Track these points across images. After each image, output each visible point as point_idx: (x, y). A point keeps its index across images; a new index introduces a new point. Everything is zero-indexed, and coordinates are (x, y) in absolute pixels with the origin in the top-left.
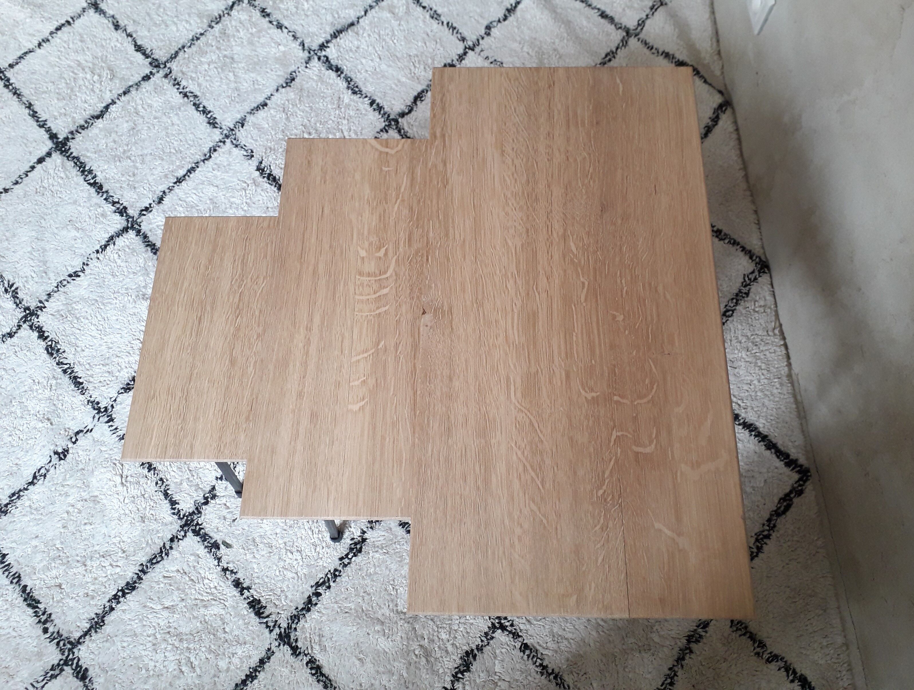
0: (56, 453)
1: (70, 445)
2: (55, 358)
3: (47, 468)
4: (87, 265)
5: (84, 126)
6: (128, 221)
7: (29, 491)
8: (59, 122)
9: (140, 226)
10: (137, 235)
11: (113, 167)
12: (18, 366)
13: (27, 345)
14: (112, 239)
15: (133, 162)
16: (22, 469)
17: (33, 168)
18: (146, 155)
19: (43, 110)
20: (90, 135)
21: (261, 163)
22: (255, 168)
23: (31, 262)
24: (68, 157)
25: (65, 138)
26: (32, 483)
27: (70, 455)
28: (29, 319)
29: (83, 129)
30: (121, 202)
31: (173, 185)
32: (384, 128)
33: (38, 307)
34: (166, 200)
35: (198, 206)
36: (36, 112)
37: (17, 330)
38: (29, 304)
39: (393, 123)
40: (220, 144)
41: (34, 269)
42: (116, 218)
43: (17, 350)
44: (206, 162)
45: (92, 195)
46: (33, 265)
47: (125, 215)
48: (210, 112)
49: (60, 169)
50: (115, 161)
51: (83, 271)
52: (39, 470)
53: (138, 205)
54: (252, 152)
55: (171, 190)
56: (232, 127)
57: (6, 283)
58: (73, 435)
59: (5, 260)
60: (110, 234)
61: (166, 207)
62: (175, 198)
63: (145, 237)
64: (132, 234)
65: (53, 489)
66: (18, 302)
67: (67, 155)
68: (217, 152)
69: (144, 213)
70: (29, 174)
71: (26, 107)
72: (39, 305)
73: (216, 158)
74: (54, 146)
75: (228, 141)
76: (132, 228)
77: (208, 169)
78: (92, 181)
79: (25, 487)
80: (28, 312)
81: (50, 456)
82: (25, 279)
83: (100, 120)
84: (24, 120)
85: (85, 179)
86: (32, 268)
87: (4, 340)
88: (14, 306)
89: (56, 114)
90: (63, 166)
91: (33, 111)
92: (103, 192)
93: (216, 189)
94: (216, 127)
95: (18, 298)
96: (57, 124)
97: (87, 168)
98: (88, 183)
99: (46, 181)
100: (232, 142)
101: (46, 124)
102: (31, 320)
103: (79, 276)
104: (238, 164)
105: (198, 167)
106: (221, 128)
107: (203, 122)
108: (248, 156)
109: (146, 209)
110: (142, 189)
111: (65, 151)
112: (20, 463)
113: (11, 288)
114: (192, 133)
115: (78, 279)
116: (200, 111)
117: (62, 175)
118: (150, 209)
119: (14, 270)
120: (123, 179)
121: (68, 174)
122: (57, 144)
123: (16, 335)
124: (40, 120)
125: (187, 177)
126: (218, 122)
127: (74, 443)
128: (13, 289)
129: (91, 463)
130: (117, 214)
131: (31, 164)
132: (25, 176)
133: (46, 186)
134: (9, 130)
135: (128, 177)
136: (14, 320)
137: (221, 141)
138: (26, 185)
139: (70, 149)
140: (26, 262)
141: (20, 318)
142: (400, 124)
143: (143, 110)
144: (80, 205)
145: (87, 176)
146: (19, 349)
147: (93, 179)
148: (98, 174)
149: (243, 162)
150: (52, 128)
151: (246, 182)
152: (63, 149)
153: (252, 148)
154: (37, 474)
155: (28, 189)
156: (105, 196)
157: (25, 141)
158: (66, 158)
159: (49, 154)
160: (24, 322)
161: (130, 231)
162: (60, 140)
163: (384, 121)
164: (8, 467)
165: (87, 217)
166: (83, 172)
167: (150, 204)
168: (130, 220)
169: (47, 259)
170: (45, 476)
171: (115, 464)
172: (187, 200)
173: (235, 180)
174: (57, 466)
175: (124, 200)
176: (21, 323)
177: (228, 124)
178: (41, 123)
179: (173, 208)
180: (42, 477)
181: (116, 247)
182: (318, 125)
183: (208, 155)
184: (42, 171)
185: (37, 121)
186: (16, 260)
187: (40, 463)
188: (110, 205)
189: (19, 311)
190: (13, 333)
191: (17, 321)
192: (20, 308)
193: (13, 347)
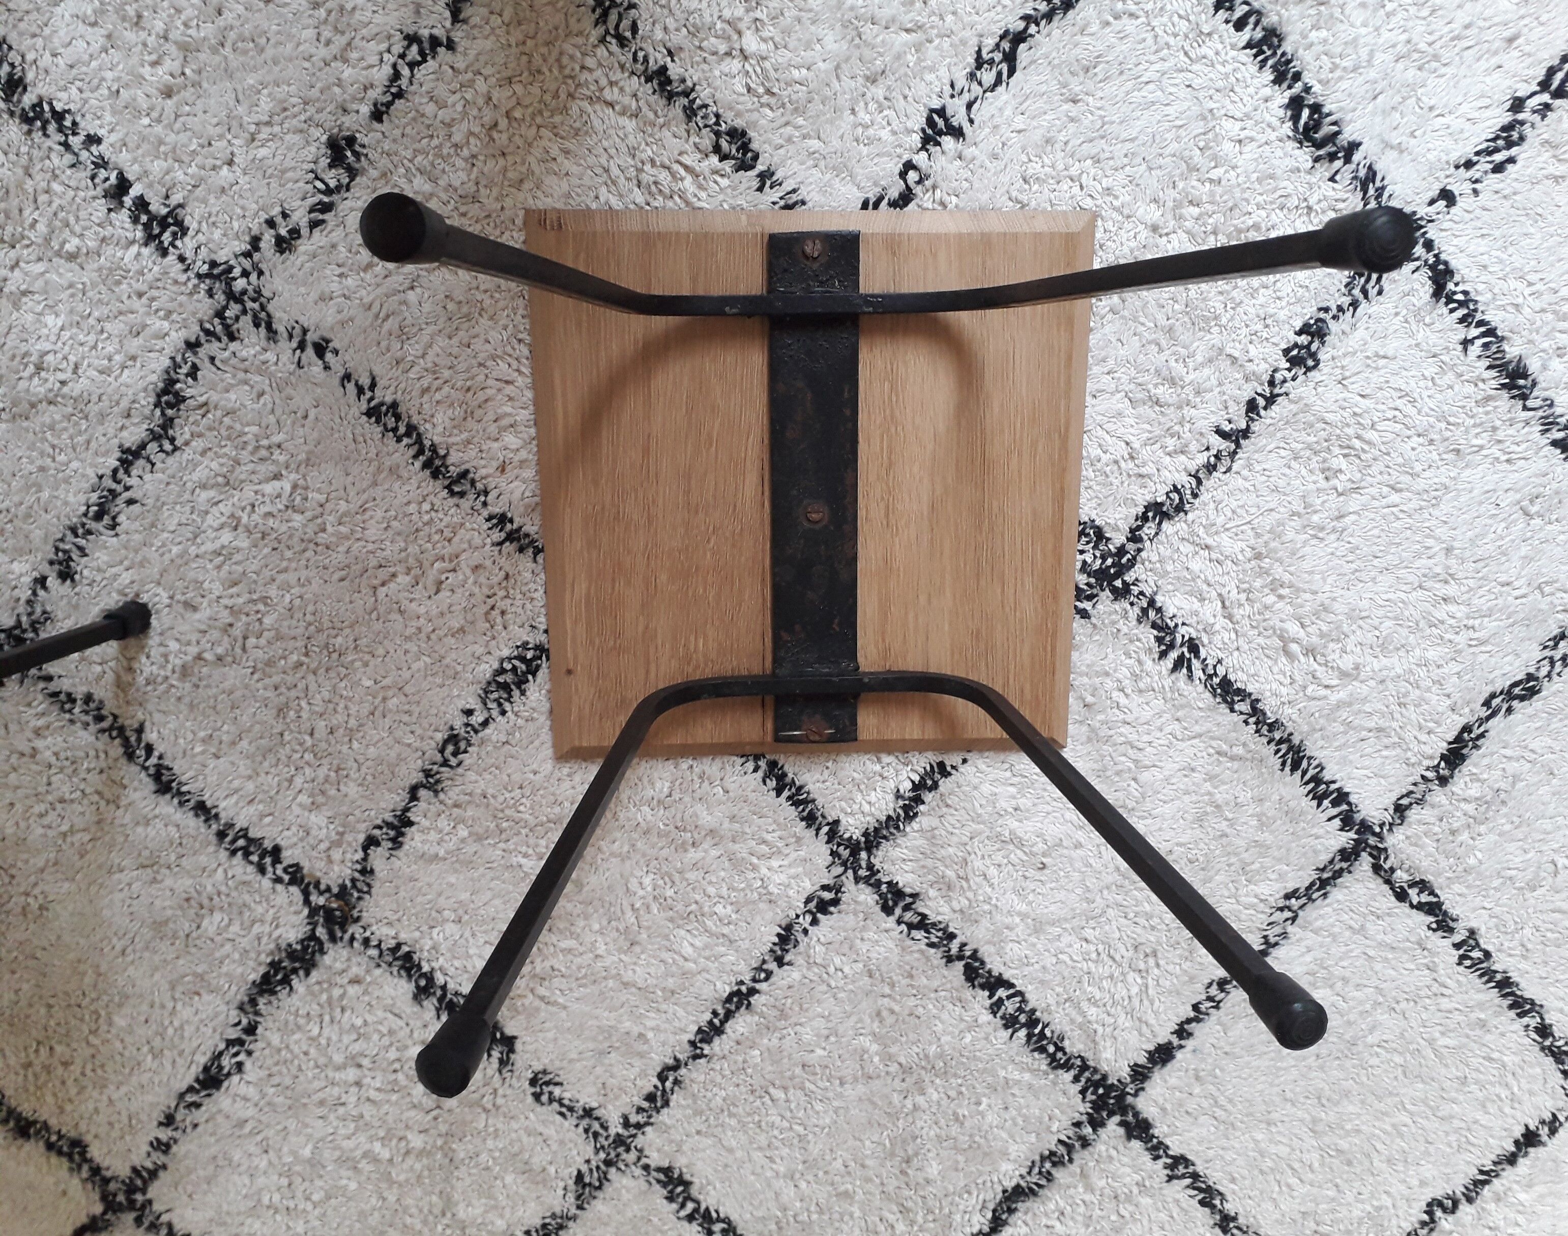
0: (957, 133)
1: (921, 159)
3: (975, 86)
5: (1054, 1164)
6: (870, 867)
7: (1022, 12)
8: (1130, 1178)
9: (833, 853)
10: (837, 822)
11: (945, 1039)
12: (1120, 414)
14: (905, 808)
15: (890, 1057)
16: (1054, 86)
17: (1182, 1032)
18: (856, 1080)
19: (1186, 1212)
20: (1033, 1138)
21: (503, 1062)
22: (518, 1046)
23: (1133, 737)
24: (1084, 1067)
25: (1102, 1124)
26: (1019, 38)
27: (917, 127)
28: (1109, 561)
29: (1052, 1154)
30: (904, 927)
31: (758, 986)
32: (145, 1182)
33: (1090, 598)
34: (769, 935)
35: (671, 920)
36: (1202, 1203)
37: (1139, 528)
38: (1117, 606)
39: (121, 1198)
40: (641, 1118)
41: (1122, 716)
42: (910, 877)
43: (1131, 463)
44: (671, 1062)
45: (992, 949)
46: (1125, 730)
47: (884, 888)
48: (690, 1218)
49: (1100, 1030)
50: (941, 1056)
52: (998, 81)
53: (850, 920)
54: (537, 1097)
55: (759, 969)
56: (612, 1172)
57: (1198, 673)
58: (918, 190)
59: (1214, 743)
60: (915, 825)
61: (769, 915)
62: (745, 944)
63: (810, 819)
64: (853, 828)
65: (949, 18)
66: (1152, 614)
67: (1087, 1074)
68: (645, 1091)
69: (827, 896)
70: (1192, 1014)
71: (1234, 1219)
72: (1086, 605)
73: (643, 1074)
74: (1130, 1099)
75: (616, 1128)
76: (854, 848)
77: (662, 1037)
78: (1002, 993)
79: (1033, 29)
80: (1118, 583)
81: (971, 121)
82: (1142, 685)
83: (1009, 1184)
84: (1233, 1180)
85: (1024, 1001)
86: (1129, 718)
87: (1175, 496)
88: (1160, 600)
89: (1145, 1201)
90: (1092, 1038)
91: (1213, 1207)
92: (960, 958)
93: (628, 976)
94: (659, 1170)
95: (1154, 626)
96: (1137, 1170)
97: (1023, 1033)
98: (1012, 986)
99: (1135, 990)
100: (606, 1128)
101: (1167, 1166)
102: (1104, 558)
104: (574, 1056)
105: (692, 1043)
106: (646, 1168)
107: (702, 1187)
108: (547, 1083)
109: (824, 907)
110: (847, 970)
111: (1097, 1085)
112: (1066, 107)
113: (1181, 657)
114: (731, 1151)
116: (719, 1220)
117: (1092, 1012)
118: (812, 906)
119: (1180, 714)
120: (912, 1002)
121: (1074, 1014)
122: (1122, 1108)
123: (1141, 510)
124: (1188, 1181)
125: (721, 1011)
126: (657, 1187)
127: (909, 166)
128: (1174, 655)
129: (844, 101)
130: (908, 890)
131: (1190, 1044)
132: (1202, 1008)
133: (1131, 976)
134: (1273, 1149)
135: (897, 1008)
136: (1153, 557)
137: (638, 1126)
138: (1192, 979)
139: (1083, 1092)
140: (1146, 738)
141: (1138, 564)
142: (97, 1196)
143: (891, 1218)
144: (1024, 916)
145: (1020, 1010)
146: (1123, 464)
147: (1000, 1001)
148: (986, 1017)
149: (557, 1064)
150: (1147, 1157)
151: (542, 998)
152: (1101, 1091)
153: (539, 1109)
154: (1004, 67)
155: (1186, 965)
156: (954, 947)
157: (1219, 1113)
158: (1091, 1063)
159: (1140, 1074)
160: (1121, 551)
161: (857, 835)
162: (1117, 1119)
163: (150, 1202)
164: (1100, 94)
165: (995, 881)
166: (1032, 1022)
167: (815, 922)
168: (863, 873)
169: (1089, 747)
170: (980, 62)
171: (769, 92)
172: (705, 939)
173: (575, 1006)
174: (947, 90)
175: (895, 934)
176: (1131, 547)
177: (626, 1181)
178: (1181, 1170)
179: (745, 911)
180: (985, 56)
181: (892, 785)
182: (353, 1186)
183: (668, 1084)
184: (1152, 1021)
185: (1195, 1176)
186: (1181, 745)
187: (999, 103)
188: (933, 917)
189: (1143, 587)
190: (1150, 514)
191: (1144, 554)
192: (1141, 593)
193: (1143, 471)
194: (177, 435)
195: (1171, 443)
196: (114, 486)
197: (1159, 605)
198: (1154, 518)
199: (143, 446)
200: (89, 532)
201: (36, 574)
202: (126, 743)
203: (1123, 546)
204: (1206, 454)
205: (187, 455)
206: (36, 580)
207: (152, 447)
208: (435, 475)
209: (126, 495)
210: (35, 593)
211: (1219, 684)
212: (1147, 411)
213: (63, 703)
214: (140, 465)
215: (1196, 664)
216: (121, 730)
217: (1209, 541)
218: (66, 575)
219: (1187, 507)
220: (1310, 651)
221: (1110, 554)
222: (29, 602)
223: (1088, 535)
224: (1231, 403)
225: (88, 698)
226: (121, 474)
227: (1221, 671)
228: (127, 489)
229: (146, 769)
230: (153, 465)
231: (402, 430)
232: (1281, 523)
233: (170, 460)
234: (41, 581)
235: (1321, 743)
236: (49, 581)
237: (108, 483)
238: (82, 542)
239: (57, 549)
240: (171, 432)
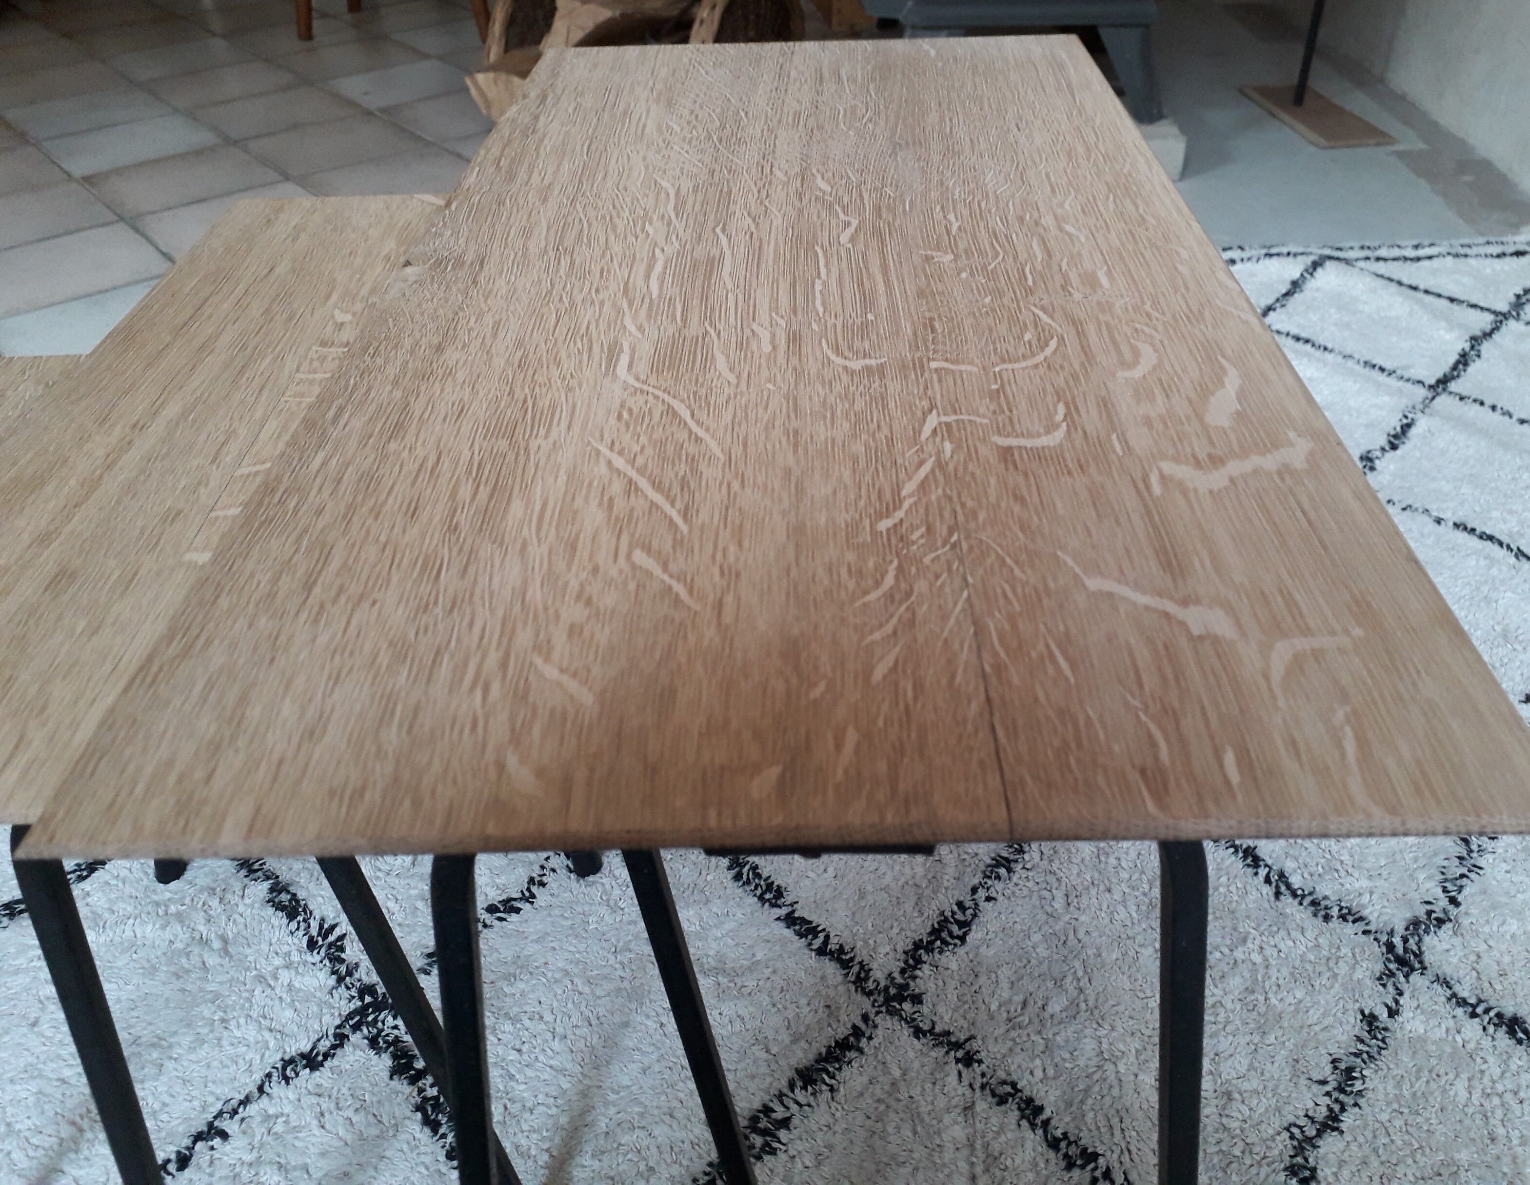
2: (444, 1136)
4: (542, 884)
13: (359, 1092)
28: (370, 1018)
37: (334, 1047)
43: (324, 1106)
51: (530, 898)
66: (343, 969)
80: (368, 999)
87: (289, 1072)
88: (332, 981)
102: (375, 1020)
103: (518, 911)
115: (513, 917)
123: (327, 1064)
128: (331, 939)
136: (326, 1019)
141: (345, 1013)
146: (333, 1106)
160: (356, 1028)
176: (347, 1031)
189: (346, 994)
190: (320, 1058)
191: (338, 1022)
192: (348, 988)
193: (314, 1100)
194: (1288, 1142)
195: (279, 1128)
196: (1342, 1097)
197: (334, 977)
198: (317, 1054)
199: (1319, 1134)
200: (1356, 1055)
201: (1399, 1019)
202: (1288, 886)
203: (354, 1032)
204: (245, 1114)
205: (1277, 1123)
206: (1397, 1012)
207: (1311, 1132)
208: (1030, 1101)
209: (1328, 1088)
210: (1397, 1002)
211: (298, 914)
212: (294, 1160)
213: (1349, 913)
214: (1321, 1113)
215: (314, 931)
216: (1294, 895)
217: (267, 1035)
218: (1370, 1019)
219: (279, 1065)
220: (204, 942)
221: (368, 1025)
222: (1401, 994)
223: (385, 1042)
224: (205, 1165)
225: (1327, 918)
226: (1336, 1108)
227: (293, 925)
228: (1328, 1094)
229: (1266, 866)
230: (1307, 1116)
231: (1063, 1145)
232: (192, 1050)
233: (1291, 1119)
234: (1393, 1013)
235: (220, 871)
236: (1386, 1015)
237: (1348, 1100)
238: (1360, 1046)
239: (1383, 1040)
240: (1295, 1143)
